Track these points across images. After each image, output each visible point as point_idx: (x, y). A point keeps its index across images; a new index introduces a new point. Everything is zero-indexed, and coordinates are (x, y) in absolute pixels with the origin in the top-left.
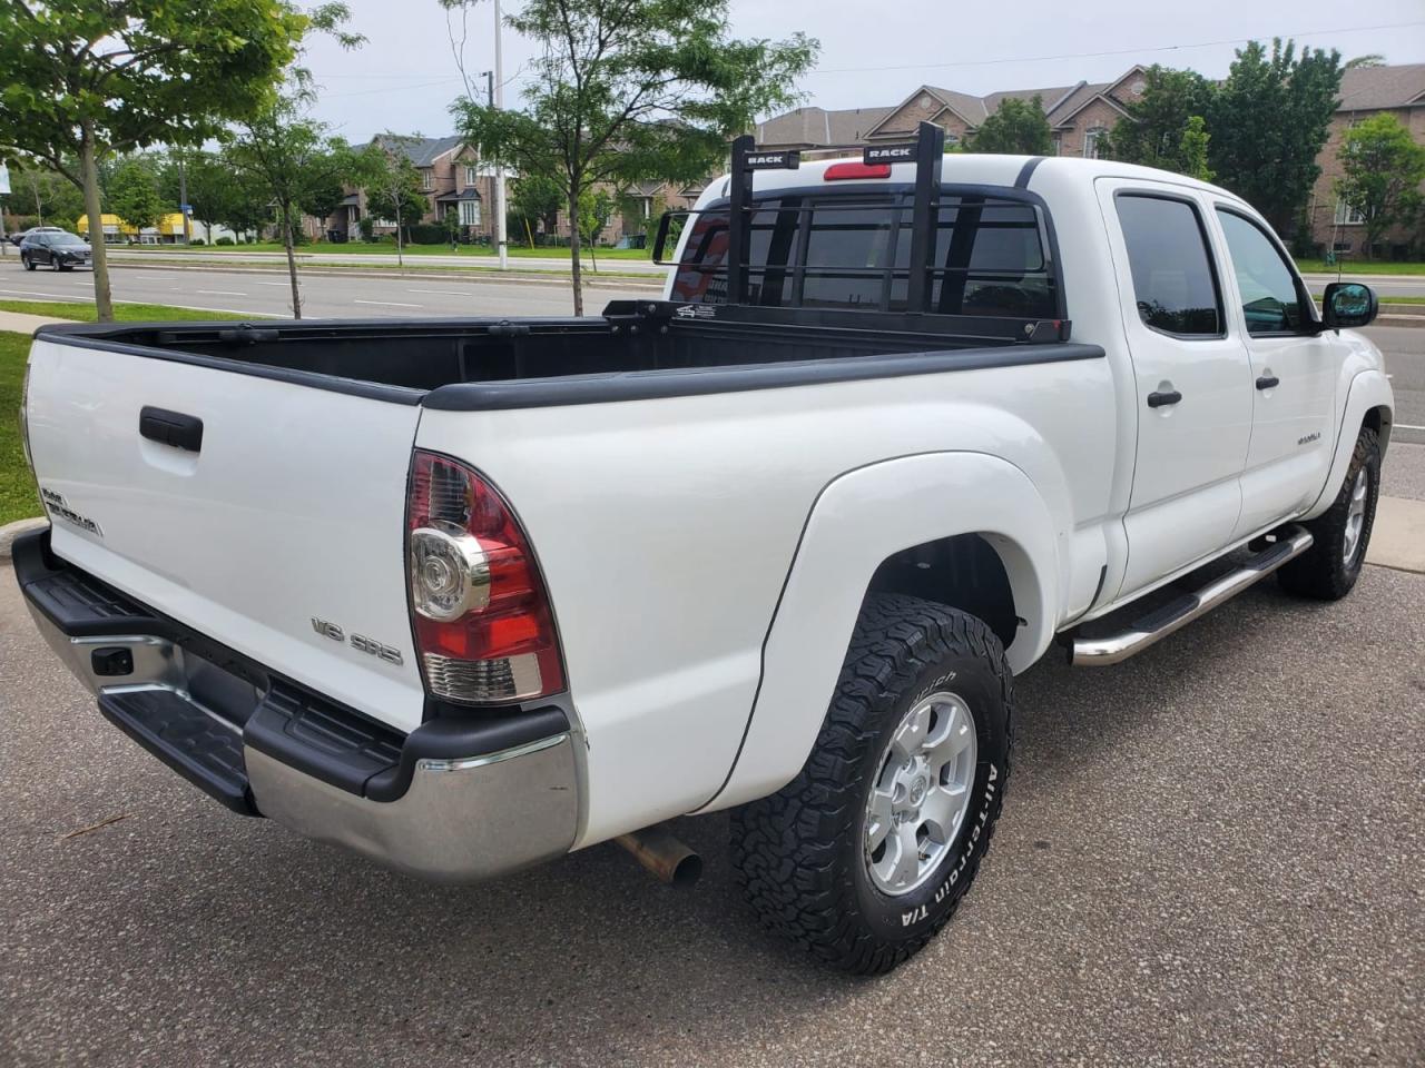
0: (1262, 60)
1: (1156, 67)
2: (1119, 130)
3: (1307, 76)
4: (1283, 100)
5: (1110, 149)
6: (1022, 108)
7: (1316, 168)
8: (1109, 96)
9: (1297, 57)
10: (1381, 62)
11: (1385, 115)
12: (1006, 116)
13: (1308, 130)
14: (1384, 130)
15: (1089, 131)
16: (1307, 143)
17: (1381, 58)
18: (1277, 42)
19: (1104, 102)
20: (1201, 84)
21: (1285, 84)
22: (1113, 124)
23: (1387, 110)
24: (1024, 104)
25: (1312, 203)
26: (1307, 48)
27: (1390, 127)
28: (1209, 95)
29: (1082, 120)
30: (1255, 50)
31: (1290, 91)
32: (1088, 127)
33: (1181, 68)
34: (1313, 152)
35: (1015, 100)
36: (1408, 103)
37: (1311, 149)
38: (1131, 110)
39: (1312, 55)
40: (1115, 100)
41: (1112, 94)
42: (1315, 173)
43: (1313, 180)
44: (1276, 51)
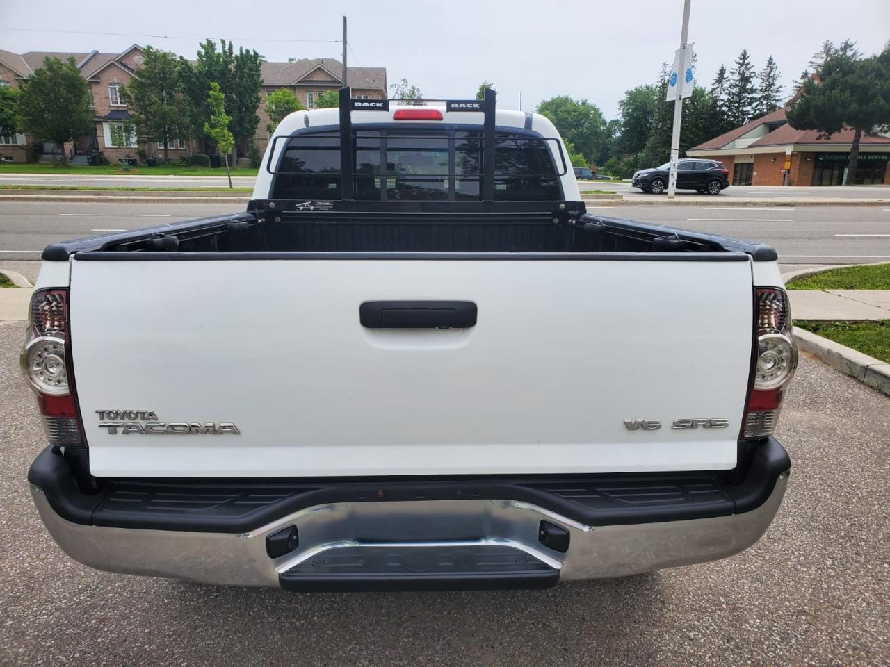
0: (216, 52)
1: (149, 47)
2: (134, 85)
3: (244, 64)
4: (234, 77)
5: (129, 97)
6: (62, 64)
7: (257, 117)
8: (120, 62)
9: (236, 52)
10: (264, 59)
11: (285, 90)
12: (51, 68)
13: (251, 96)
14: (287, 98)
15: (110, 84)
16: (251, 102)
17: (263, 57)
18: (223, 42)
19: (118, 67)
20: (184, 62)
21: (232, 67)
22: (127, 82)
23: (286, 87)
24: (63, 62)
25: (256, 136)
26: (241, 48)
27: (289, 96)
28: (190, 69)
29: (104, 77)
30: (210, 46)
31: (237, 72)
32: (109, 82)
33: (166, 51)
34: (255, 108)
35: (56, 59)
36: (294, 84)
37: (254, 106)
38: (139, 73)
39: (244, 52)
40: (125, 65)
41: (121, 62)
42: (257, 120)
43: (257, 124)
44: (223, 47)
